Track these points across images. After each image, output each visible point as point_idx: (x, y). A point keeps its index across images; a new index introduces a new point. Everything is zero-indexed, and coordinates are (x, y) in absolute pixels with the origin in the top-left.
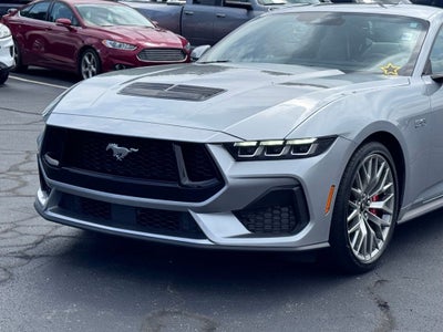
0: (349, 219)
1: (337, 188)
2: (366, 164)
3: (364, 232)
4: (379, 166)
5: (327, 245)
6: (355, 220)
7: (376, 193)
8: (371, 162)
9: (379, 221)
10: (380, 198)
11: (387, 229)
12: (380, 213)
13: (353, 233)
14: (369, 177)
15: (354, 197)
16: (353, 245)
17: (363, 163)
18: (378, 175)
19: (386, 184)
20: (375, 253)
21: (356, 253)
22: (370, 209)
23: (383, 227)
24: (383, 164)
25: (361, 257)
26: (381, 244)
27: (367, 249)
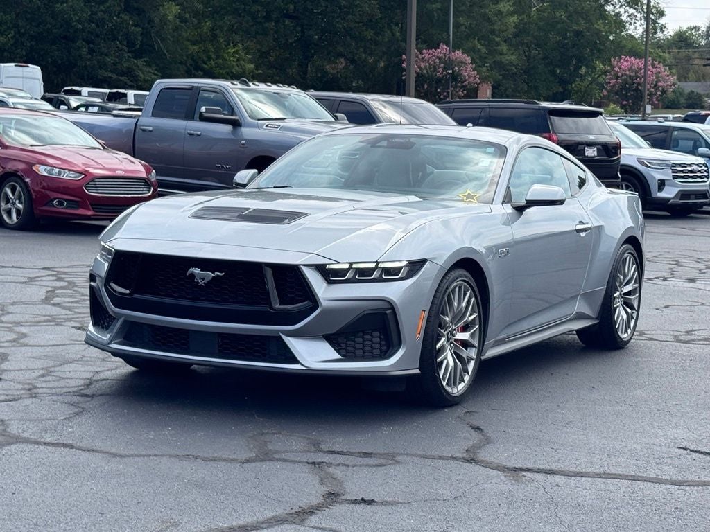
0: (438, 346)
1: (427, 313)
2: (453, 291)
3: (452, 363)
4: (465, 295)
5: (418, 371)
6: (442, 349)
7: (461, 324)
8: (457, 289)
9: (465, 353)
10: (465, 329)
11: (473, 363)
12: (466, 344)
13: (441, 363)
14: (456, 305)
15: (442, 325)
16: (441, 375)
17: (450, 289)
18: (464, 304)
19: (471, 315)
20: (461, 386)
21: (444, 384)
22: (456, 340)
23: (469, 359)
24: (469, 293)
25: (449, 389)
26: (467, 378)
27: (453, 382)
